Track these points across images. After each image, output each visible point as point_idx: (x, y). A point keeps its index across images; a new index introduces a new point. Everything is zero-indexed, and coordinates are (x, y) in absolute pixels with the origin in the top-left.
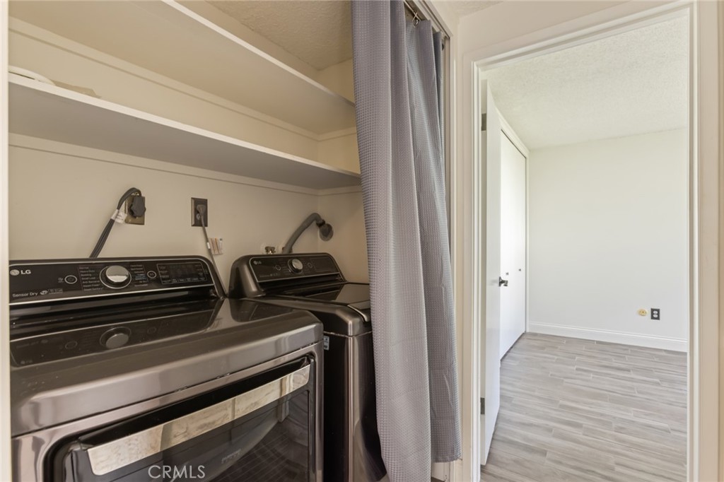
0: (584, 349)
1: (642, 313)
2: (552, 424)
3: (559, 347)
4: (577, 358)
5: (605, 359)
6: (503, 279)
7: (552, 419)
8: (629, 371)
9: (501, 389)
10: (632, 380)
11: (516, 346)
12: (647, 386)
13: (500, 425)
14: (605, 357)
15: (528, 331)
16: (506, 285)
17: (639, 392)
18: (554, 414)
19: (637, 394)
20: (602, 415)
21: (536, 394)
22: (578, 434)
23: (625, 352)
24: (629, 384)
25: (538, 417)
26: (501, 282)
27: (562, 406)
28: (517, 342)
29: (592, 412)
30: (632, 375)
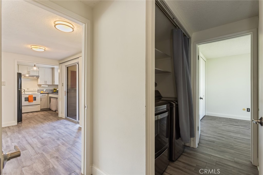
0: (225, 120)
1: (244, 110)
2: (216, 137)
3: (217, 119)
4: (222, 122)
5: (232, 123)
6: (201, 97)
7: (215, 136)
8: (239, 126)
9: (201, 129)
10: (240, 128)
11: (203, 119)
12: (244, 130)
13: (201, 136)
14: (231, 122)
15: (206, 115)
16: (202, 99)
17: (242, 131)
18: (216, 135)
19: (241, 131)
20: (230, 135)
21: (210, 130)
22: (224, 139)
23: (238, 121)
24: (239, 129)
25: (211, 135)
26: (201, 98)
27: (218, 133)
28: (203, 118)
29: (227, 135)
30: (240, 127)
